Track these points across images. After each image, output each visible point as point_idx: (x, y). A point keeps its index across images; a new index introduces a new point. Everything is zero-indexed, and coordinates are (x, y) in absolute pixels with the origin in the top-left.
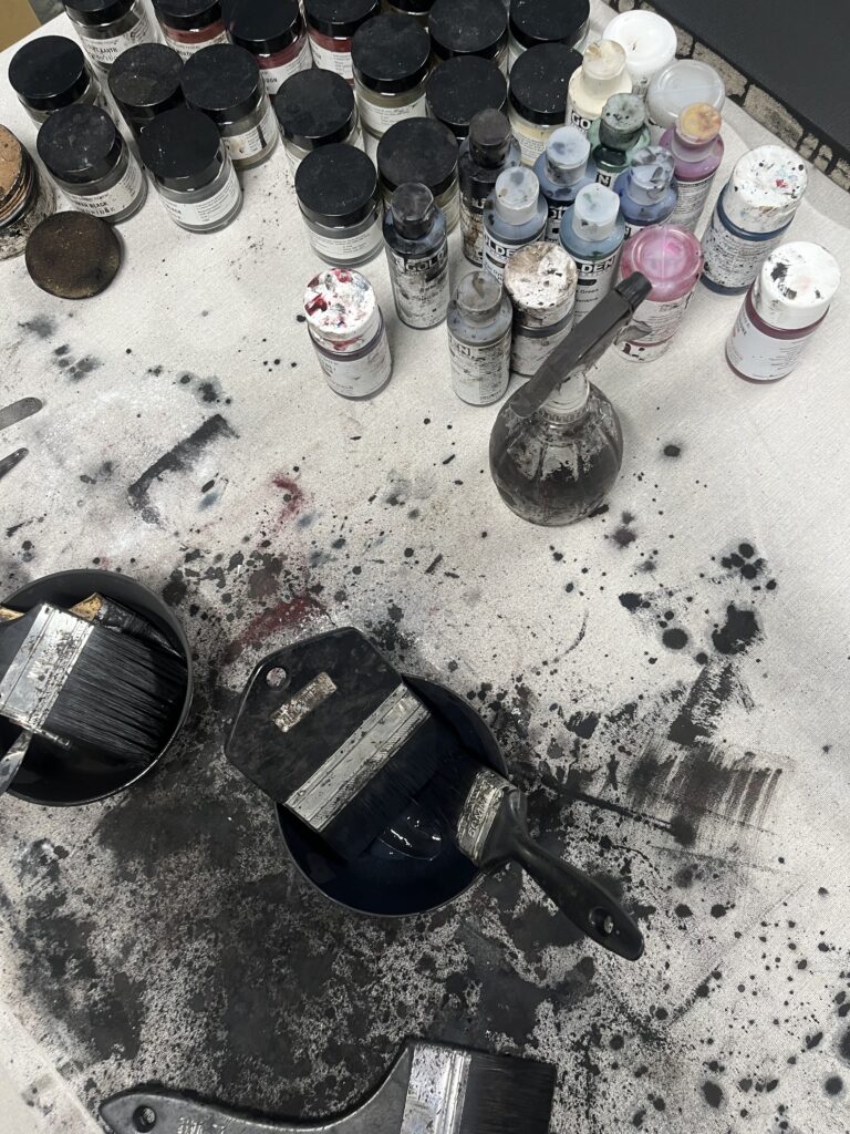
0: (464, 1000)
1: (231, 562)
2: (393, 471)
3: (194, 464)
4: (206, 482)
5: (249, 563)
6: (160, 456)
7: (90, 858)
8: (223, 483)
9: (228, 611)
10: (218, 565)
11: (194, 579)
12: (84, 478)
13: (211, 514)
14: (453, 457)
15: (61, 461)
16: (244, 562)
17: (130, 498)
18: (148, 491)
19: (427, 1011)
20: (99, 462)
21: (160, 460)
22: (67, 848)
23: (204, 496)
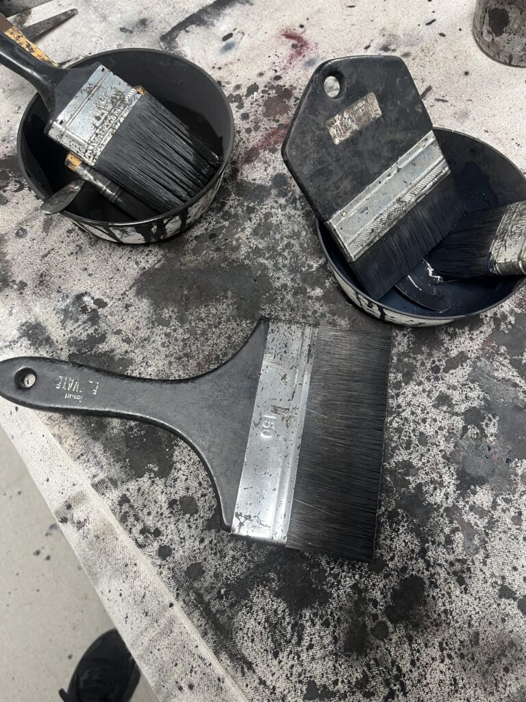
0: (482, 430)
1: (248, 90)
2: (384, 29)
3: (215, 22)
4: (226, 34)
5: (263, 92)
6: (187, 15)
7: (127, 306)
8: (240, 36)
9: (247, 126)
10: (237, 93)
12: (122, 30)
13: (230, 56)
14: (434, 21)
15: (104, 18)
16: (259, 91)
17: (162, 44)
18: (177, 39)
19: (447, 440)
20: (136, 19)
21: (186, 19)
22: (106, 300)
23: (224, 43)
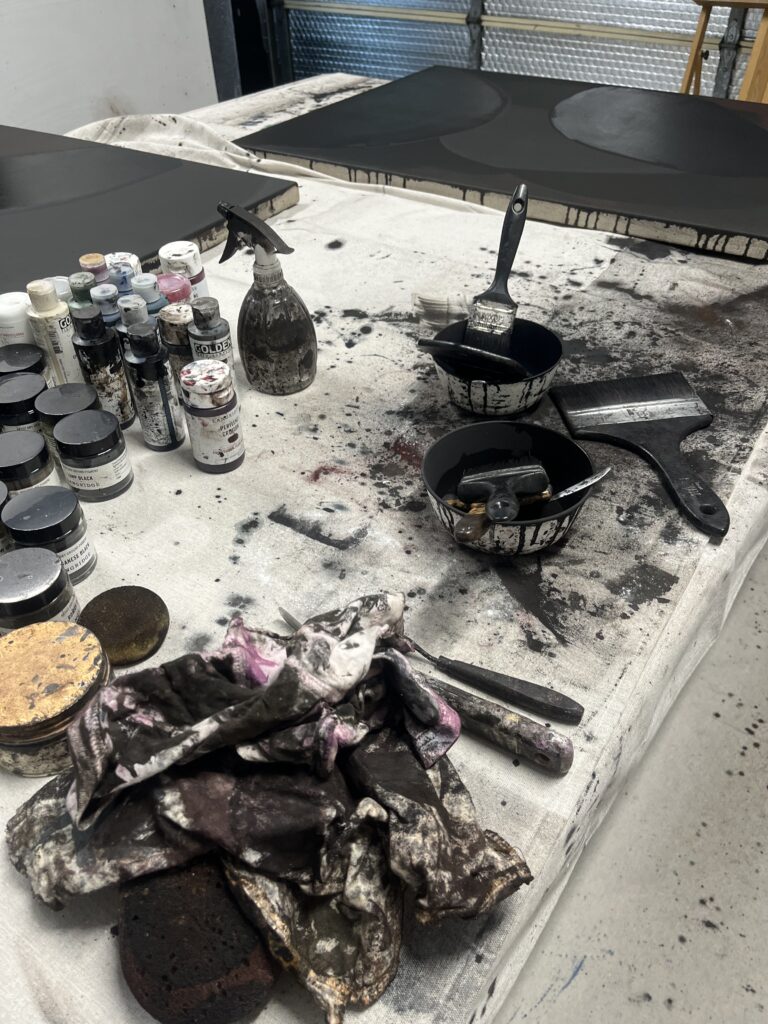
1: (382, 487)
3: (313, 521)
4: (325, 512)
6: (310, 539)
8: (324, 504)
10: (387, 492)
11: (402, 501)
12: (342, 577)
13: (349, 504)
17: (350, 547)
18: (342, 539)
21: (314, 539)
23: (337, 511)
